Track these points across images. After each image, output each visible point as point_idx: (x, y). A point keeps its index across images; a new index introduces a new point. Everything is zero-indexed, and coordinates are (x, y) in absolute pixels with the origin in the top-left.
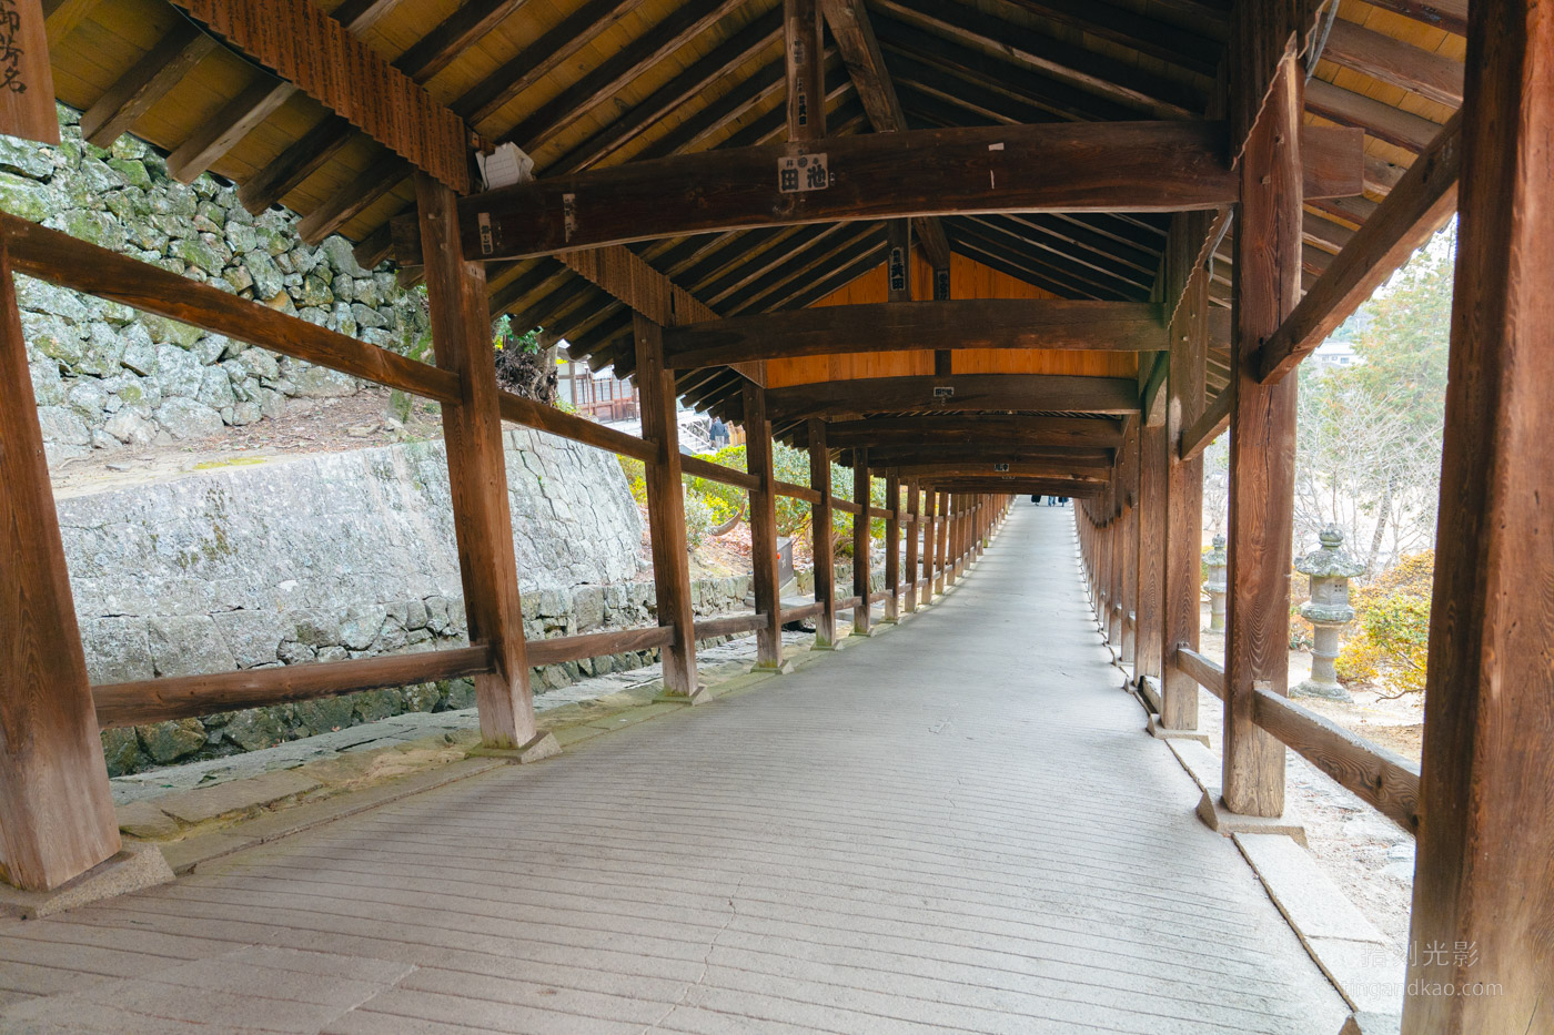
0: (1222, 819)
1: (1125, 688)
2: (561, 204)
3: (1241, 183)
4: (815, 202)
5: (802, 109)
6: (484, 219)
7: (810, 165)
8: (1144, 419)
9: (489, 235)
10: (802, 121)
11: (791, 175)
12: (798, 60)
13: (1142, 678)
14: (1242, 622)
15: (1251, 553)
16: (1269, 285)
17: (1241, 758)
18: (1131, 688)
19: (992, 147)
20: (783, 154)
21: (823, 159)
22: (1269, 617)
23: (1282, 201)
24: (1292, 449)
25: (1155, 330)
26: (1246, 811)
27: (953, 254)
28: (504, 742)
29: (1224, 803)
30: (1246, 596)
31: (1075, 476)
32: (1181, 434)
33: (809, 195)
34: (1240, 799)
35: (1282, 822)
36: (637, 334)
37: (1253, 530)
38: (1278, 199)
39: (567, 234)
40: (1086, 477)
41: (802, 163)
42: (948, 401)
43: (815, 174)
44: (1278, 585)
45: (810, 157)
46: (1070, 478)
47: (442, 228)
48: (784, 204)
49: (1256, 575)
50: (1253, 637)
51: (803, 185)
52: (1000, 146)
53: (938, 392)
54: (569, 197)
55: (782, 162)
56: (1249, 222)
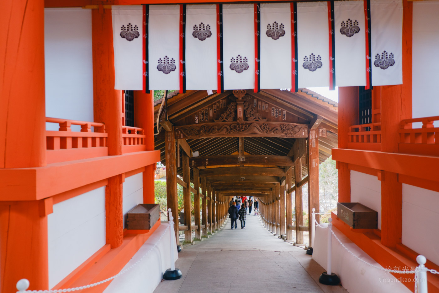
0: (296, 245)
1: (279, 238)
2: (206, 160)
3: (295, 164)
4: (243, 163)
5: (241, 151)
6: (193, 161)
7: (242, 158)
8: (281, 184)
9: (194, 164)
10: (241, 152)
11: (240, 159)
12: (241, 144)
13: (282, 235)
14: (297, 218)
15: (298, 209)
16: (299, 176)
17: (298, 236)
18: (280, 238)
19: (266, 158)
20: (239, 156)
21: (244, 157)
22: (300, 217)
23: (300, 166)
24: (302, 196)
25: (283, 173)
26: (299, 243)
27: (244, 152)
28: (189, 242)
29: (296, 243)
30: (298, 214)
31: (262, 192)
32: (288, 190)
33: (242, 162)
34: (298, 242)
35: (303, 244)
36: (194, 171)
37: (298, 206)
38: (299, 166)
39: (206, 165)
40: (264, 193)
41: (241, 158)
42: (244, 180)
43: (243, 159)
44: (301, 213)
45: (242, 157)
46: (261, 193)
47: (186, 162)
48: (239, 162)
49: (299, 211)
50: (299, 220)
51: (241, 160)
52: (267, 158)
53: (242, 178)
54: (207, 159)
55: (238, 157)
56: (296, 169)
